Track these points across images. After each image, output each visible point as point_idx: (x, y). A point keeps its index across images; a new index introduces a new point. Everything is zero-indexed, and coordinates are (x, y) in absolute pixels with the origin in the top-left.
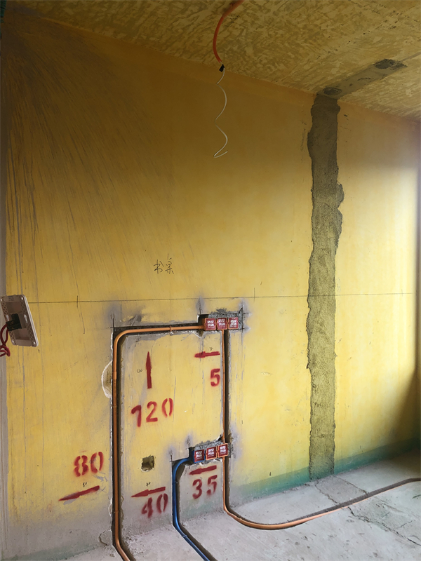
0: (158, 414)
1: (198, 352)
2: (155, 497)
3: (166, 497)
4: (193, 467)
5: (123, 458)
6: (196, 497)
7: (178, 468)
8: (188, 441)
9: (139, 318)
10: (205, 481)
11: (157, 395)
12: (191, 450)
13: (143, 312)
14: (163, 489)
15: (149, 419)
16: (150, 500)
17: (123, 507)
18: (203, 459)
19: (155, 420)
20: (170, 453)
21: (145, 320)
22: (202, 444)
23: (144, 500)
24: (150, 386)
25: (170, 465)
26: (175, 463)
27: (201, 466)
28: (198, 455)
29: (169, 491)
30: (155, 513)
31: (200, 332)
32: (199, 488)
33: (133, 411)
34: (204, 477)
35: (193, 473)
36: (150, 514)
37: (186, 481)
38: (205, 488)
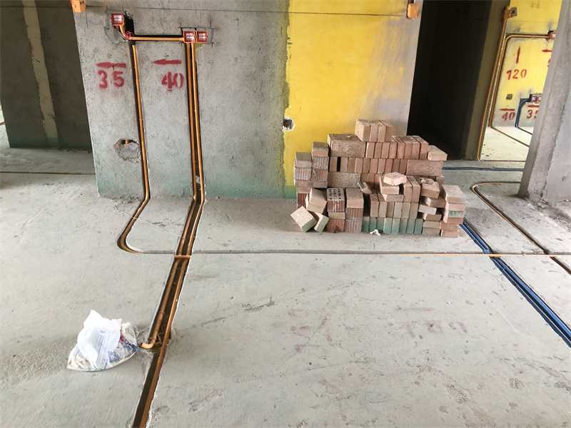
0: (519, 75)
1: (544, 49)
2: (509, 112)
3: (514, 114)
4: (530, 104)
5: (499, 92)
6: (528, 118)
7: (522, 102)
8: (530, 91)
9: (519, 30)
10: (534, 112)
11: (520, 67)
12: (531, 95)
13: (522, 27)
14: (514, 110)
15: (514, 77)
16: (507, 113)
17: (495, 113)
18: (536, 101)
19: (517, 78)
20: (520, 95)
21: (521, 31)
22: (537, 94)
23: (505, 112)
24: (517, 62)
25: (519, 101)
26: (522, 100)
27: (534, 104)
28: (533, 99)
29: (516, 112)
30: (508, 119)
31: (547, 39)
32: (530, 114)
33: (508, 72)
34: (534, 110)
35: (529, 106)
36: (506, 119)
37: (525, 109)
38: (533, 115)
